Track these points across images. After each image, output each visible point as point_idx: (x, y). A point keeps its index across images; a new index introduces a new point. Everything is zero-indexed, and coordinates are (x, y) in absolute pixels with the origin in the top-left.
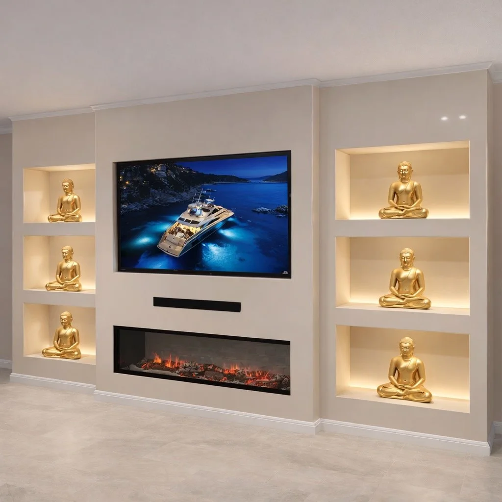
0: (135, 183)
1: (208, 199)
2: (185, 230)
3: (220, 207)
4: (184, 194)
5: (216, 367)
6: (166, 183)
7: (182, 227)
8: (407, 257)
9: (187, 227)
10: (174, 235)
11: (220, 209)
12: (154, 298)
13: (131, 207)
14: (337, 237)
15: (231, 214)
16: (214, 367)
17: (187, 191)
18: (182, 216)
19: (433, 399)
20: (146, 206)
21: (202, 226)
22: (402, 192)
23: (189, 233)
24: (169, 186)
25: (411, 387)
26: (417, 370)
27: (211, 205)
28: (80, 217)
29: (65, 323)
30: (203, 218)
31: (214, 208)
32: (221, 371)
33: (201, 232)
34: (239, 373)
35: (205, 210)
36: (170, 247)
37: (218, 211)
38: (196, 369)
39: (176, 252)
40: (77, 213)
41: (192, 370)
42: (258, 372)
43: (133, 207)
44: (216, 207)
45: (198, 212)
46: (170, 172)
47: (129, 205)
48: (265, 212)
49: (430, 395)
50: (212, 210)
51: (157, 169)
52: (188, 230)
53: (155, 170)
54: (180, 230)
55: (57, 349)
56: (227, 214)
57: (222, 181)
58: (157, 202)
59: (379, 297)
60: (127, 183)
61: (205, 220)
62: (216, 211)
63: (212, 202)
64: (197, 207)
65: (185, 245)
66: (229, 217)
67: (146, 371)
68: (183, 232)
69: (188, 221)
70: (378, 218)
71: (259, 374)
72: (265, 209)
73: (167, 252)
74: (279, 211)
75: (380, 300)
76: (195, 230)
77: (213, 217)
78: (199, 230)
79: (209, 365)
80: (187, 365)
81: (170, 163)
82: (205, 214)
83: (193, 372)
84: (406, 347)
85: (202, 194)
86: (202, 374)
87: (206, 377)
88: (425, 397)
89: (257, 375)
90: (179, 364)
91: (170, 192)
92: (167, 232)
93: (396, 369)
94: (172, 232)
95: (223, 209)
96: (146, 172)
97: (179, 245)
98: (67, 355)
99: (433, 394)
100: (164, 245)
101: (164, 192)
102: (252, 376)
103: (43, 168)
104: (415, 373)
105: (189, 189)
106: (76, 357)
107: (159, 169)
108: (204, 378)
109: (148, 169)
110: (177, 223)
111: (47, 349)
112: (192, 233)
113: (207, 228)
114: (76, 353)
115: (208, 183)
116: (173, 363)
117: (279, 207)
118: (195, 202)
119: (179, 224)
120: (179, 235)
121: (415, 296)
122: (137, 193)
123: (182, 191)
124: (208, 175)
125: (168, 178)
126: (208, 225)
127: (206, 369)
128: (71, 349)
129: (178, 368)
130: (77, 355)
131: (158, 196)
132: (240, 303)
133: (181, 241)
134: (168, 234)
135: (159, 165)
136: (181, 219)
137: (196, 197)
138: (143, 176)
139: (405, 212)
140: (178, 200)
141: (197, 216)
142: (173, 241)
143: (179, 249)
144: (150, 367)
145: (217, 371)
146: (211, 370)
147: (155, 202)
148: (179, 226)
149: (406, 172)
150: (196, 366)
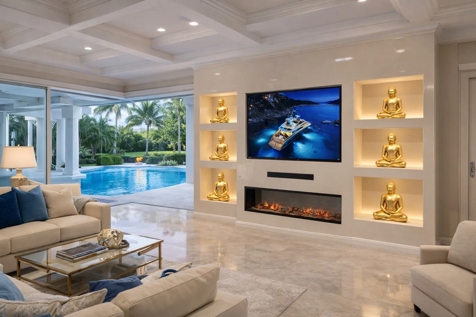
0: (256, 106)
1: (296, 115)
2: (284, 134)
3: (303, 120)
4: (283, 112)
5: (299, 209)
6: (273, 105)
7: (282, 132)
8: (392, 138)
9: (285, 132)
10: (278, 137)
11: (303, 121)
12: (268, 172)
13: (254, 120)
14: (354, 129)
15: (310, 124)
16: (298, 209)
17: (285, 111)
18: (282, 126)
19: (408, 221)
20: (262, 120)
21: (294, 132)
22: (390, 104)
23: (286, 136)
24: (275, 107)
25: (394, 212)
26: (398, 202)
27: (298, 119)
28: (228, 119)
29: (220, 179)
30: (294, 127)
31: (300, 121)
32: (302, 211)
33: (293, 135)
34: (311, 212)
35: (295, 122)
36: (275, 144)
37: (302, 122)
38: (288, 210)
39: (279, 147)
40: (226, 117)
41: (286, 210)
42: (322, 211)
43: (255, 120)
44: (301, 120)
45: (291, 123)
46: (275, 99)
47: (253, 119)
48: (328, 124)
49: (407, 218)
50: (299, 123)
51: (268, 97)
52: (285, 134)
53: (267, 97)
54: (281, 134)
55: (216, 195)
56: (307, 125)
57: (305, 104)
58: (268, 117)
59: (375, 162)
60: (251, 106)
61: (295, 128)
62: (301, 122)
63: (299, 117)
64: (291, 120)
65: (284, 143)
66: (308, 126)
67: (261, 210)
68: (283, 135)
69: (285, 129)
70: (376, 118)
71: (323, 213)
72: (328, 121)
73: (274, 147)
74: (335, 123)
75: (376, 163)
76: (289, 134)
77: (299, 126)
78: (291, 134)
79: (295, 208)
80: (283, 207)
81: (276, 94)
82: (295, 124)
83: (286, 211)
84: (391, 188)
85: (294, 112)
86: (291, 212)
87: (294, 214)
88: (403, 218)
89: (322, 213)
90: (278, 207)
91: (276, 111)
92: (274, 135)
93: (385, 201)
94: (277, 136)
95: (306, 122)
96: (262, 99)
97: (280, 143)
98: (222, 199)
99: (408, 217)
100: (272, 143)
101: (272, 111)
102: (319, 214)
103: (207, 95)
104: (396, 204)
105: (286, 109)
106: (226, 200)
107: (269, 97)
108: (292, 214)
109: (263, 97)
110: (279, 130)
111: (210, 195)
112: (288, 136)
113: (296, 133)
114: (227, 197)
115: (297, 105)
116: (275, 207)
117: (336, 121)
118: (289, 117)
119: (280, 131)
120: (281, 137)
121: (397, 160)
122: (257, 112)
123: (282, 110)
124: (296, 100)
125: (274, 102)
126: (297, 131)
127: (293, 210)
128: (224, 195)
129: (278, 209)
130: (227, 198)
131: (269, 114)
132: (313, 175)
133: (282, 141)
134: (274, 137)
135: (269, 94)
136: (281, 127)
137: (290, 114)
138: (260, 102)
139: (392, 115)
140: (280, 116)
141: (291, 126)
142: (277, 141)
143: (280, 146)
144: (263, 208)
145: (299, 211)
146: (296, 210)
147: (267, 117)
148: (280, 132)
149: (393, 93)
150: (288, 208)
